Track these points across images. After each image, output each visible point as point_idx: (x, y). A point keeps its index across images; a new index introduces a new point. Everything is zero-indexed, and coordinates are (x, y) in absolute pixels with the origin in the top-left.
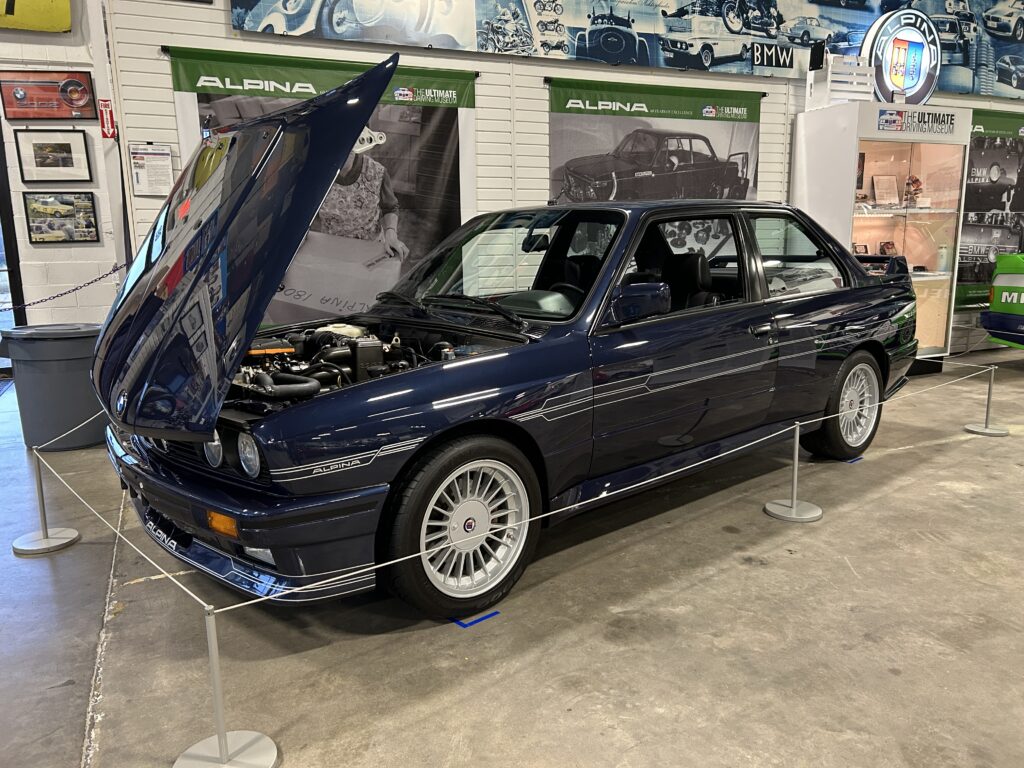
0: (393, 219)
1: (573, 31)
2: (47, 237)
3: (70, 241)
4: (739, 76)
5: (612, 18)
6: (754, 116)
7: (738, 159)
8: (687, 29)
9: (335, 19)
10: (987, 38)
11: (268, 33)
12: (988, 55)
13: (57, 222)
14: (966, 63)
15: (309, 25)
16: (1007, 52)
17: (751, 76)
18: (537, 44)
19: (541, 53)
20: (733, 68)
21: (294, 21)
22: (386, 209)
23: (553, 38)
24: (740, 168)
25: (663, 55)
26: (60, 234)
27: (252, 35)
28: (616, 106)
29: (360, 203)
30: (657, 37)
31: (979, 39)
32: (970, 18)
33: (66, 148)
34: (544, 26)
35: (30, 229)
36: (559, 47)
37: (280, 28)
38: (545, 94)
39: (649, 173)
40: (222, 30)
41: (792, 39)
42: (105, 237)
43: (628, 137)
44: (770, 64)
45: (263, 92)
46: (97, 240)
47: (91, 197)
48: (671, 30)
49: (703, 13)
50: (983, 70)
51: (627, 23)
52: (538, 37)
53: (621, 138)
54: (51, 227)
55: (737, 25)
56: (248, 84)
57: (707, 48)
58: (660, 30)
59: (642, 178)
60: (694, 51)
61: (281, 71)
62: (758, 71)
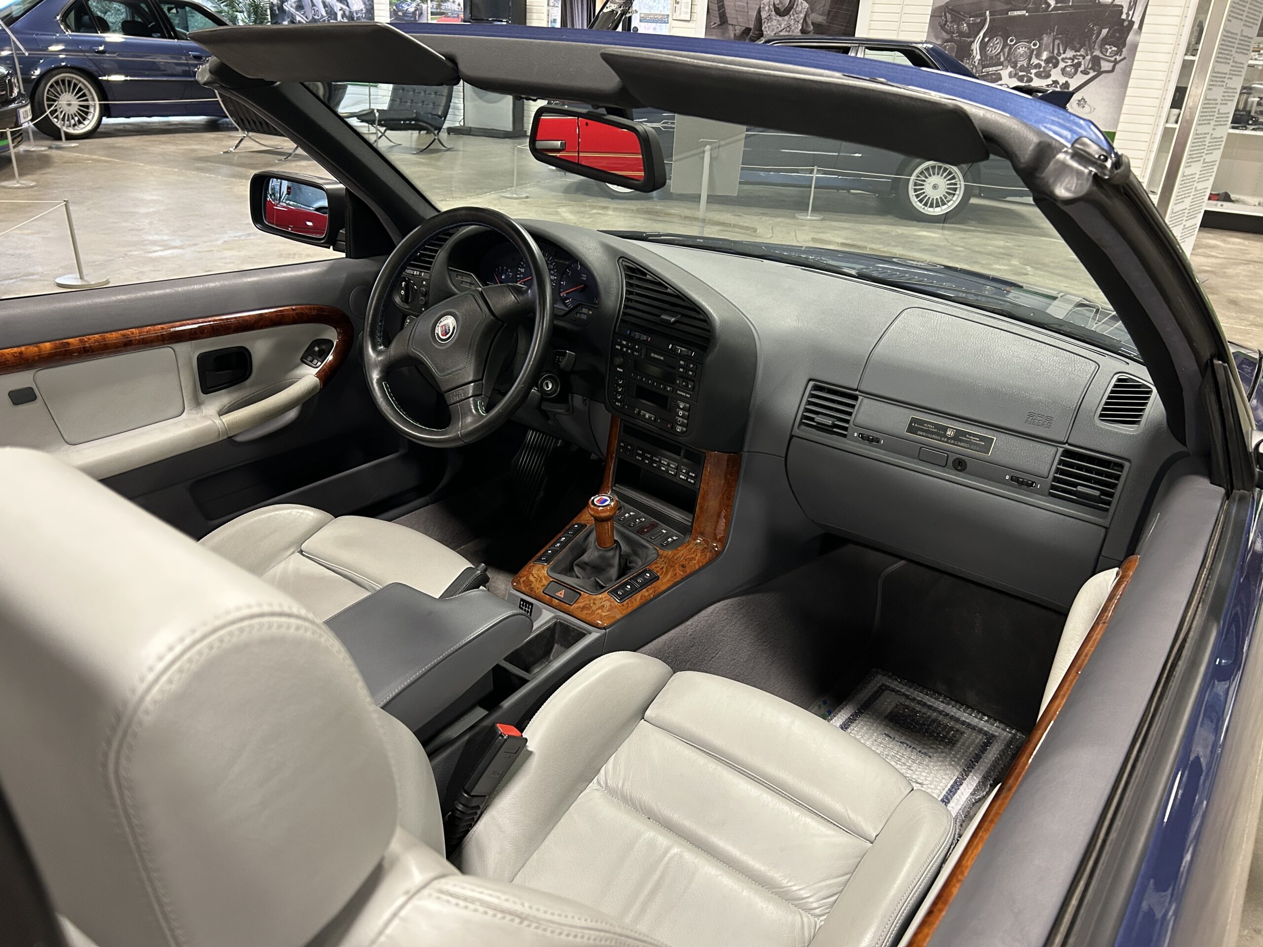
24: (1125, 10)
39: (1024, 12)
59: (1015, 17)
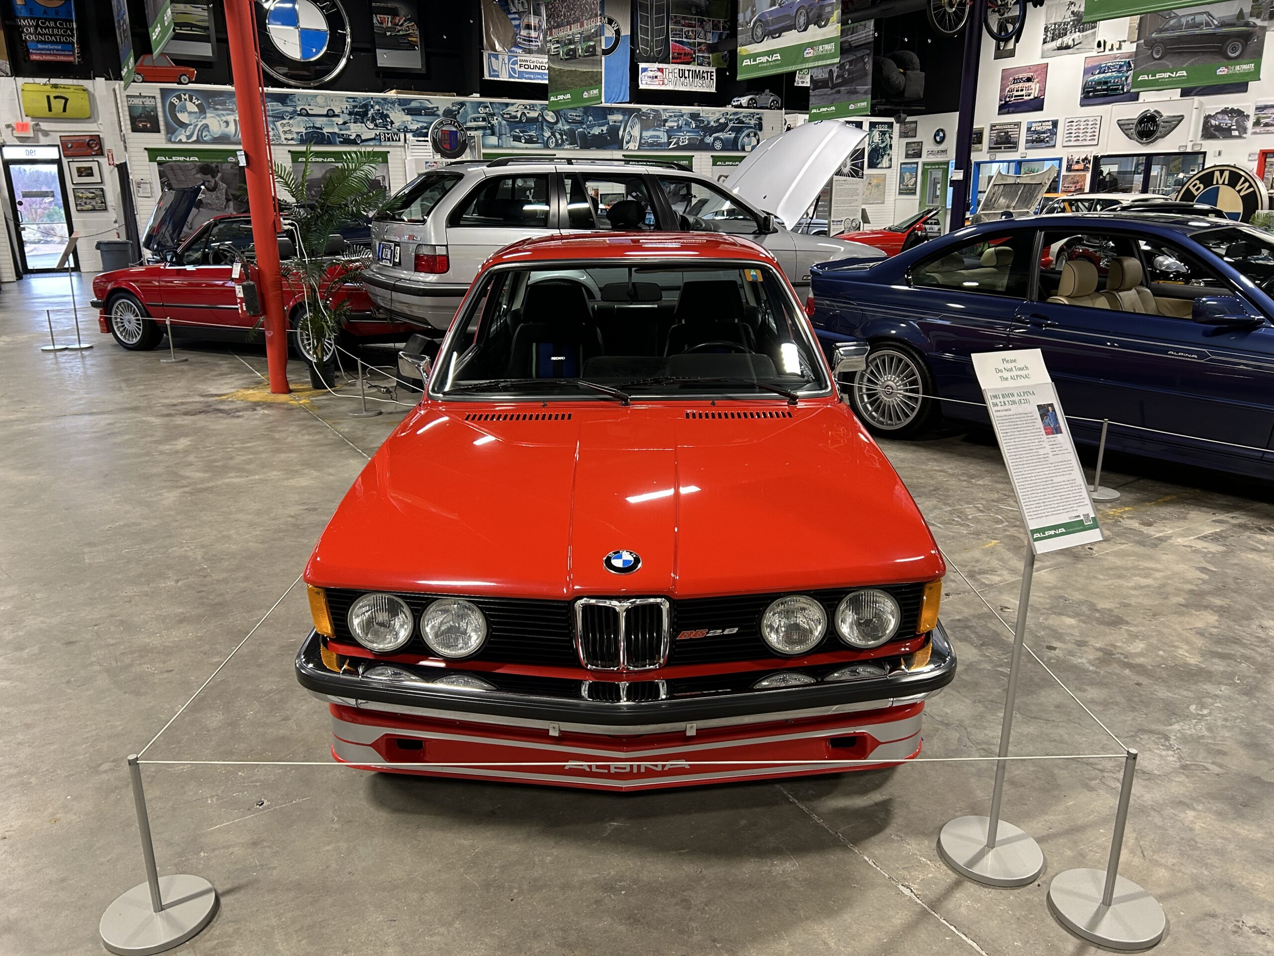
0: (231, 204)
1: (298, 133)
2: (83, 208)
3: (94, 210)
4: (375, 146)
5: (314, 127)
6: (385, 161)
7: (380, 179)
8: (349, 129)
9: (204, 134)
10: (504, 122)
11: (180, 142)
12: (506, 129)
13: (88, 201)
14: (493, 134)
15: (194, 138)
16: (517, 128)
17: (380, 145)
18: (283, 139)
19: (285, 142)
20: (372, 143)
21: (189, 137)
22: (228, 200)
23: (289, 136)
25: (338, 140)
26: (90, 207)
27: (175, 143)
28: (320, 160)
29: (218, 198)
30: (335, 133)
31: (500, 123)
32: (493, 115)
33: (91, 168)
34: (285, 132)
35: (77, 205)
36: (292, 139)
37: (184, 140)
38: (289, 156)
40: (164, 141)
41: (399, 130)
42: (109, 208)
43: (327, 171)
44: (389, 140)
45: (179, 161)
46: (106, 209)
47: (102, 190)
48: (341, 130)
49: (355, 122)
50: (504, 137)
51: (321, 129)
52: (283, 137)
53: (324, 171)
54: (86, 203)
55: (372, 126)
56: (174, 159)
57: (358, 136)
58: (336, 130)
60: (352, 138)
61: (186, 154)
62: (383, 143)
